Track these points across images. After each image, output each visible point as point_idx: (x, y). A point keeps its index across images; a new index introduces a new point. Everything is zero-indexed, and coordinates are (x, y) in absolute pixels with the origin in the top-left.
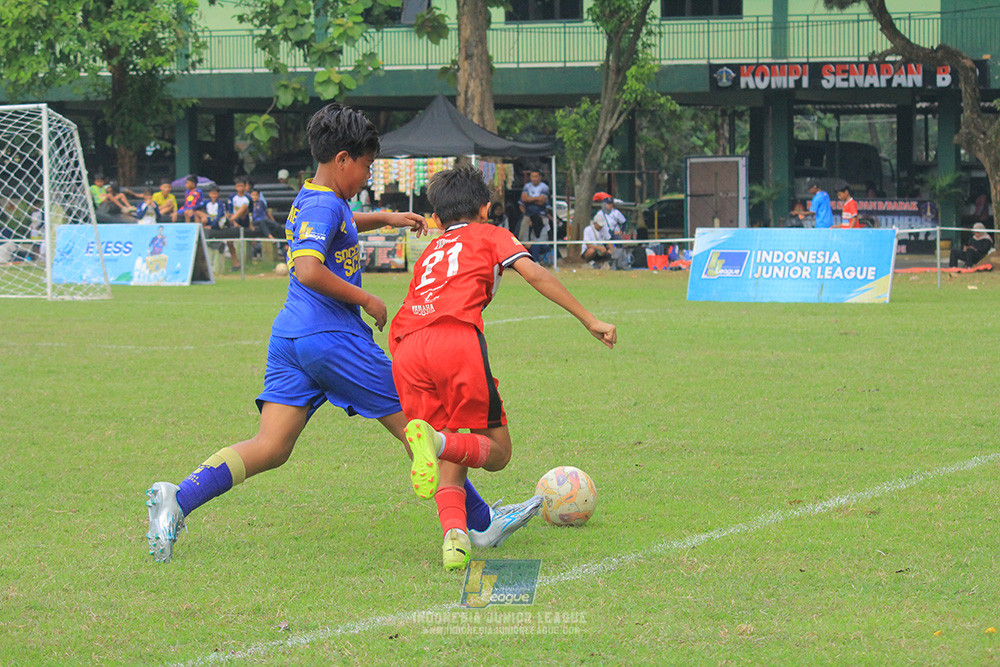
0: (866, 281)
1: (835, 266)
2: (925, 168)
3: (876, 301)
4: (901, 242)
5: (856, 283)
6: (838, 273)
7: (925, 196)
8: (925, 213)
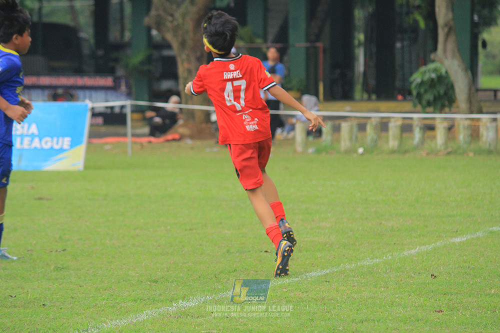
0: (62, 150)
1: (33, 136)
2: (120, 46)
3: (71, 168)
4: (95, 115)
5: (53, 152)
6: (36, 143)
7: (120, 72)
8: (120, 87)
